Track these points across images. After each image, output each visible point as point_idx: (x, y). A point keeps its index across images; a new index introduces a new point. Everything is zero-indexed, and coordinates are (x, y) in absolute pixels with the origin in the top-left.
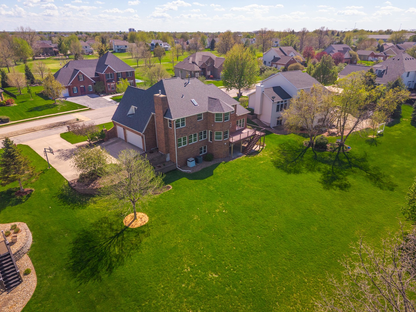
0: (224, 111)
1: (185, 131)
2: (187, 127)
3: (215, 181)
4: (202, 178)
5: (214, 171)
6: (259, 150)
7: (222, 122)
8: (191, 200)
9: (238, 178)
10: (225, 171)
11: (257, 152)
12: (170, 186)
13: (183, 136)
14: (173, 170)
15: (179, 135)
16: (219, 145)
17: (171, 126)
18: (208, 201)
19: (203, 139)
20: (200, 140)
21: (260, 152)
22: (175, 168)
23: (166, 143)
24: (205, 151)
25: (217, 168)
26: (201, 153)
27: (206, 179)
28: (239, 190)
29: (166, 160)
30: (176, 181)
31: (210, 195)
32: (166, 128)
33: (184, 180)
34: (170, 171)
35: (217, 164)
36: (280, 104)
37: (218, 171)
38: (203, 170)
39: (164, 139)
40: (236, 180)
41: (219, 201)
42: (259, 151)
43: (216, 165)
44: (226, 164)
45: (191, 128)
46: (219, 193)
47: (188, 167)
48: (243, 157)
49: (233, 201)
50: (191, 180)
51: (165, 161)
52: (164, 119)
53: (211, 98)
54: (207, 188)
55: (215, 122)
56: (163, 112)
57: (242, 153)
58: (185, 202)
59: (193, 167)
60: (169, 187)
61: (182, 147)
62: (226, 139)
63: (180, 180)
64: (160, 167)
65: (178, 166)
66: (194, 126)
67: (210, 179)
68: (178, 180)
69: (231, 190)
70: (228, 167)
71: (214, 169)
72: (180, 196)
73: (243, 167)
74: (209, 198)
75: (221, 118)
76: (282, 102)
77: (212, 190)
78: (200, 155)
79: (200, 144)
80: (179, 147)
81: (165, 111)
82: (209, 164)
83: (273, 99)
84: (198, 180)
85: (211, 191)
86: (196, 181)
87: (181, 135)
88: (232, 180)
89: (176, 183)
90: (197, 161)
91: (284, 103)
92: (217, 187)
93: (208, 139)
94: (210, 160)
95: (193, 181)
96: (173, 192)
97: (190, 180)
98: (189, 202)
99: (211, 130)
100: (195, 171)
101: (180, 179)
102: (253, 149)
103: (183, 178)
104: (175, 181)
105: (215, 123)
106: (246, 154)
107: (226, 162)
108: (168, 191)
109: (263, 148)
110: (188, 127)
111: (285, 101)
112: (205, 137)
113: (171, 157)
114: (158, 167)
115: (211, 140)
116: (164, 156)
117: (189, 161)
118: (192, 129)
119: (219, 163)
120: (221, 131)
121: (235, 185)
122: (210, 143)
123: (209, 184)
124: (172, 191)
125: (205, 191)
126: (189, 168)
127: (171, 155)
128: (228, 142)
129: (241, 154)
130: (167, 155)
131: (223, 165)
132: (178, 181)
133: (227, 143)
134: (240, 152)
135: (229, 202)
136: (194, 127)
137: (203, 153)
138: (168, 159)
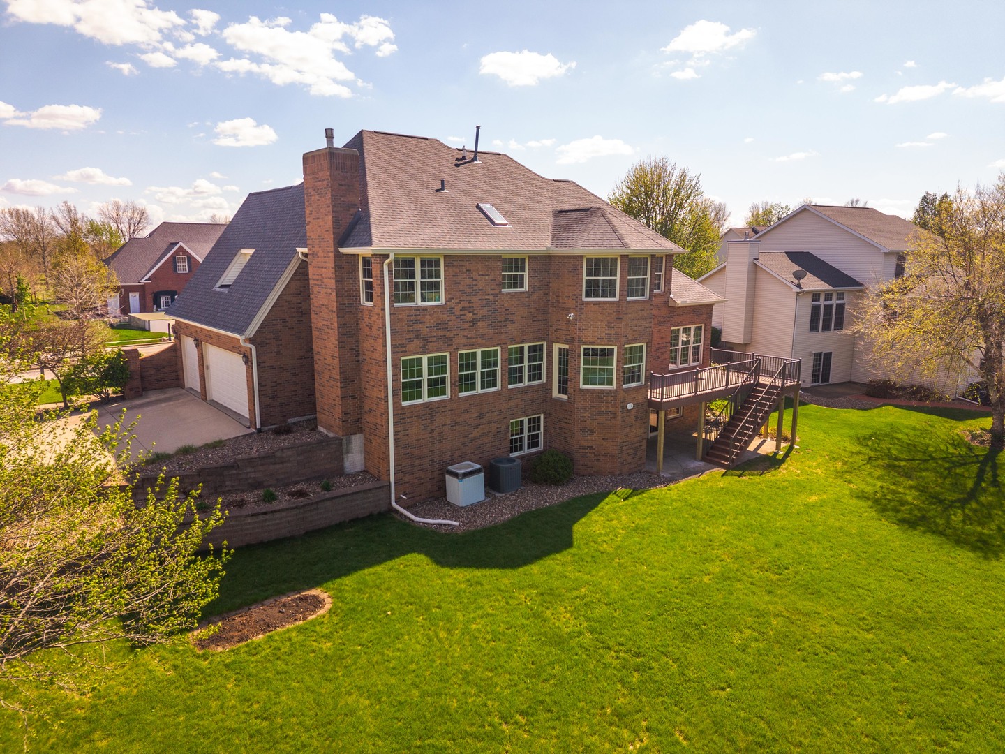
0: (624, 245)
1: (437, 326)
2: (451, 311)
3: (586, 577)
4: (513, 561)
5: (578, 528)
6: (776, 454)
7: (617, 298)
8: (424, 694)
9: (715, 568)
10: (635, 529)
11: (772, 462)
12: (323, 596)
13: (429, 347)
14: (370, 517)
15: (410, 340)
16: (600, 413)
17: (370, 297)
18: (543, 716)
19: (526, 383)
20: (510, 387)
21: (783, 461)
22: (383, 508)
23: (344, 381)
24: (533, 442)
25: (593, 516)
26: (515, 444)
27: (535, 569)
28: (736, 638)
29: (342, 468)
30: (367, 571)
31: (552, 664)
32: (347, 306)
33: (416, 564)
34: (355, 521)
35: (592, 496)
36: (822, 302)
37: (597, 529)
38: (521, 523)
39: (336, 361)
40: (706, 579)
41: (621, 716)
42: (779, 457)
43: (589, 503)
44: (635, 499)
45: (469, 316)
46: (609, 657)
47: (449, 504)
48: (714, 477)
49: (718, 724)
50: (453, 566)
51: (340, 472)
52: (339, 256)
53: (560, 181)
54: (536, 615)
55: (584, 298)
56: (336, 223)
57: (703, 460)
58: (375, 716)
59: (472, 508)
60: (317, 603)
61: (426, 405)
62: (634, 385)
63: (392, 563)
64: (301, 494)
65: (398, 500)
66: (484, 312)
67: (558, 568)
68: (380, 562)
69: (686, 636)
70: (651, 514)
71: (576, 520)
72: (363, 661)
73: (724, 515)
74: (548, 687)
75: (613, 283)
76: (828, 296)
77: (571, 636)
78: (513, 455)
79: (512, 403)
80: (405, 404)
81: (347, 219)
82: (555, 496)
83: (796, 282)
84: (486, 572)
85: (559, 641)
86: (477, 573)
87: (417, 343)
88: (685, 579)
89: (365, 583)
90: (493, 483)
91: (834, 301)
92: (597, 613)
93: (547, 387)
94: (558, 481)
95: (458, 576)
96: (328, 637)
97: (446, 571)
98: (407, 712)
99: (566, 342)
100: (479, 523)
101: (391, 557)
102: (751, 448)
103: (409, 556)
104: (361, 568)
105: (583, 303)
106: (722, 466)
107: (636, 491)
108: (300, 630)
109: (791, 448)
110: (457, 311)
111: (841, 296)
112: (535, 373)
113: (367, 453)
114: (292, 494)
115: (562, 390)
116: (338, 449)
117: (455, 475)
118: (474, 322)
119: (605, 495)
120: (609, 342)
121: (708, 606)
122: (557, 401)
123: (549, 596)
124: (325, 630)
125: (525, 638)
126: (455, 511)
127: (368, 441)
128: (641, 398)
129: (701, 464)
130: (349, 442)
131: (622, 503)
132: (378, 569)
133: (636, 405)
134: (695, 458)
135: (688, 730)
136: (483, 318)
137: (526, 451)
138: (354, 460)
